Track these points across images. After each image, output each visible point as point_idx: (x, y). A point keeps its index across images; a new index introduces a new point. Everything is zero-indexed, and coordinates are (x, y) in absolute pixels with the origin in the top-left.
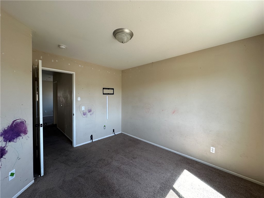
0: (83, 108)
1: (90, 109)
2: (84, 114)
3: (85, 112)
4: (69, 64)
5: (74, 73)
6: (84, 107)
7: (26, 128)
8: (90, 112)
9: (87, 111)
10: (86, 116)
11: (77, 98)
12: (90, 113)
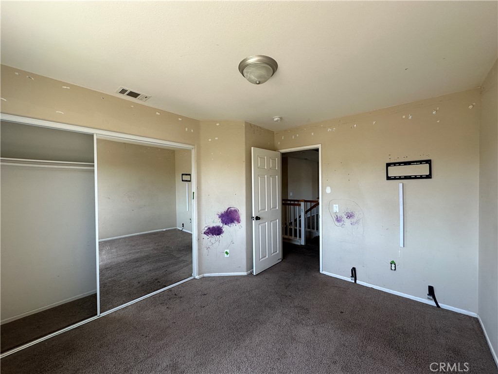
0: (336, 208)
1: (349, 212)
2: (338, 220)
3: (339, 216)
4: (313, 134)
5: (319, 146)
6: (337, 205)
7: (239, 217)
8: (350, 218)
9: (343, 214)
10: (341, 224)
11: (326, 189)
12: (350, 220)
